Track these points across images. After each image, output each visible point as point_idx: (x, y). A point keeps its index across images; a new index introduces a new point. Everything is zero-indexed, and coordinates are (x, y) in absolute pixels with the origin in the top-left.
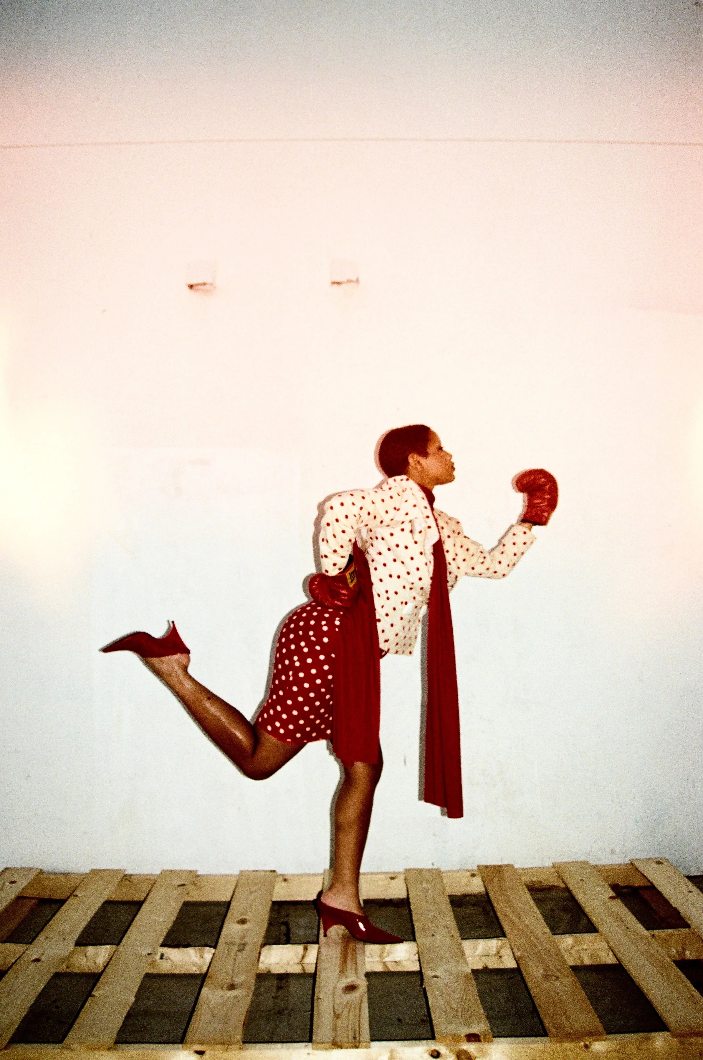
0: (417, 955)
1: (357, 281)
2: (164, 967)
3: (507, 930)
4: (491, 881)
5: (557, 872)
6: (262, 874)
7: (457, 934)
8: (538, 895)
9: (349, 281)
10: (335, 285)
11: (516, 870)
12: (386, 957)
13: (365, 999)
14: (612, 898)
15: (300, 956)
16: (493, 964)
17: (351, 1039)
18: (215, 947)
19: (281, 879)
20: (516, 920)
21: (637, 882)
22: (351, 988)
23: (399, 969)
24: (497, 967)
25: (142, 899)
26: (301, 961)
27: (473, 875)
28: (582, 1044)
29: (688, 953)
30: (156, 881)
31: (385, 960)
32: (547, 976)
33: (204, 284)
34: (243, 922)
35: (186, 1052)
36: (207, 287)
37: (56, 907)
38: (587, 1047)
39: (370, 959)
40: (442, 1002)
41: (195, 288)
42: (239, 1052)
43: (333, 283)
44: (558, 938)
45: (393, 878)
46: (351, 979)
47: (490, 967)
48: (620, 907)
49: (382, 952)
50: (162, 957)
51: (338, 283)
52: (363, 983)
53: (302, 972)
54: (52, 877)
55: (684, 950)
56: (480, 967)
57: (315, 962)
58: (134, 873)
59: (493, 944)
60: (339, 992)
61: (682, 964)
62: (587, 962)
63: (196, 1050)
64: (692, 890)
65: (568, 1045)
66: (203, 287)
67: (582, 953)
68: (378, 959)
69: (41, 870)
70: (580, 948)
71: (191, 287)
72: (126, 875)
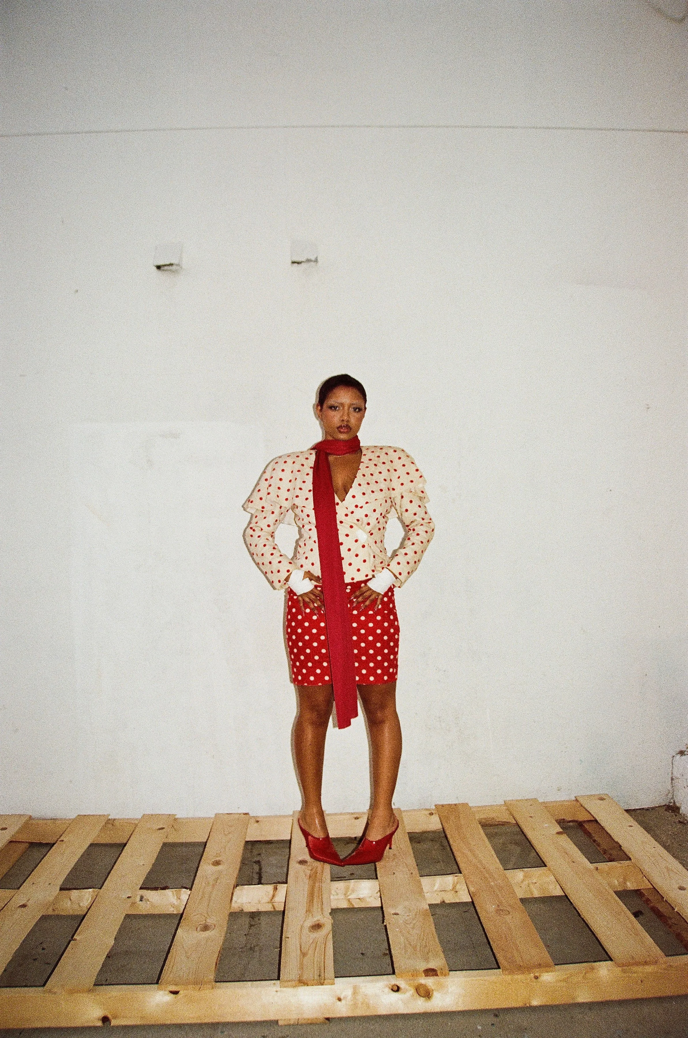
0: (379, 893)
1: (316, 261)
2: (143, 908)
3: (462, 865)
4: (448, 818)
5: (508, 809)
6: (237, 816)
7: (416, 872)
8: (491, 830)
9: (308, 261)
10: (296, 265)
11: (471, 808)
12: (351, 894)
13: (331, 936)
14: (558, 833)
15: (271, 896)
16: (450, 898)
17: (316, 977)
18: (191, 889)
19: (253, 820)
20: (471, 857)
21: (582, 817)
22: (317, 927)
23: (363, 905)
24: (454, 901)
25: (125, 842)
26: (271, 900)
27: (431, 814)
28: (532, 975)
29: (628, 884)
30: (136, 825)
31: (349, 897)
32: (499, 911)
33: (171, 265)
34: (217, 863)
35: (161, 993)
36: (174, 268)
37: (44, 850)
38: (536, 978)
39: (336, 897)
40: (402, 939)
41: (162, 268)
42: (211, 991)
43: (293, 263)
44: (509, 873)
45: (357, 818)
46: (317, 918)
47: (447, 901)
48: (566, 842)
49: (347, 889)
50: (141, 899)
51: (298, 263)
52: (328, 922)
53: (272, 910)
54: (41, 822)
55: (625, 880)
56: (438, 901)
57: (284, 901)
58: (117, 817)
59: (450, 880)
60: (306, 931)
61: (623, 895)
62: (536, 894)
63: (171, 990)
64: (633, 825)
65: (519, 977)
66: (170, 268)
67: (532, 886)
68: (342, 897)
69: (30, 817)
70: (530, 881)
71: (159, 267)
72: (109, 819)
